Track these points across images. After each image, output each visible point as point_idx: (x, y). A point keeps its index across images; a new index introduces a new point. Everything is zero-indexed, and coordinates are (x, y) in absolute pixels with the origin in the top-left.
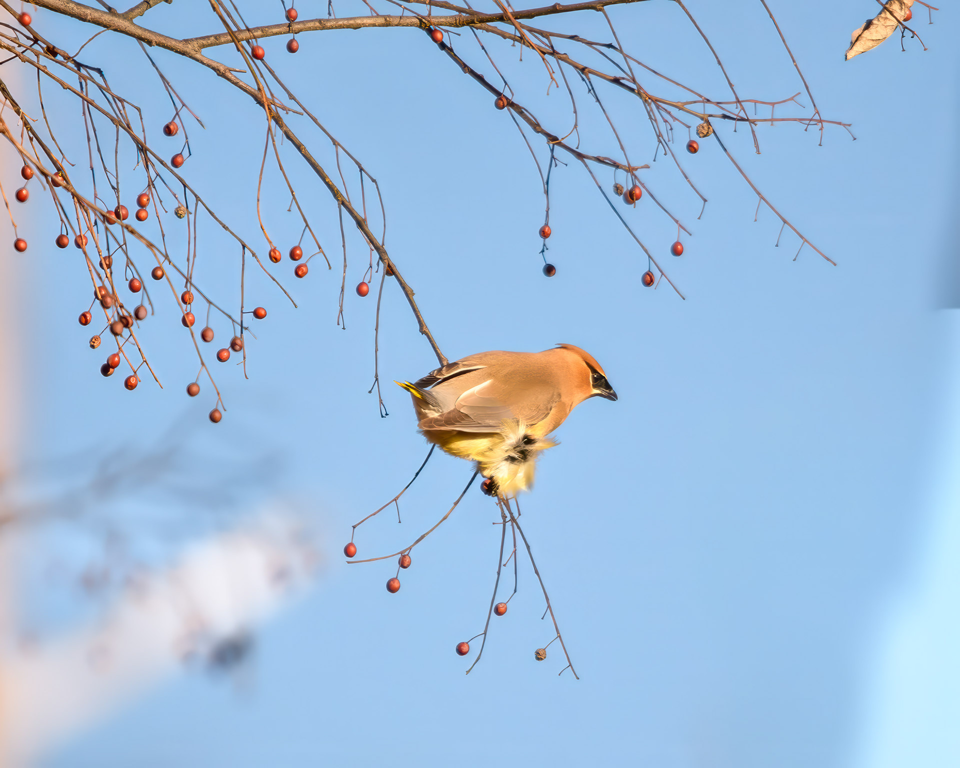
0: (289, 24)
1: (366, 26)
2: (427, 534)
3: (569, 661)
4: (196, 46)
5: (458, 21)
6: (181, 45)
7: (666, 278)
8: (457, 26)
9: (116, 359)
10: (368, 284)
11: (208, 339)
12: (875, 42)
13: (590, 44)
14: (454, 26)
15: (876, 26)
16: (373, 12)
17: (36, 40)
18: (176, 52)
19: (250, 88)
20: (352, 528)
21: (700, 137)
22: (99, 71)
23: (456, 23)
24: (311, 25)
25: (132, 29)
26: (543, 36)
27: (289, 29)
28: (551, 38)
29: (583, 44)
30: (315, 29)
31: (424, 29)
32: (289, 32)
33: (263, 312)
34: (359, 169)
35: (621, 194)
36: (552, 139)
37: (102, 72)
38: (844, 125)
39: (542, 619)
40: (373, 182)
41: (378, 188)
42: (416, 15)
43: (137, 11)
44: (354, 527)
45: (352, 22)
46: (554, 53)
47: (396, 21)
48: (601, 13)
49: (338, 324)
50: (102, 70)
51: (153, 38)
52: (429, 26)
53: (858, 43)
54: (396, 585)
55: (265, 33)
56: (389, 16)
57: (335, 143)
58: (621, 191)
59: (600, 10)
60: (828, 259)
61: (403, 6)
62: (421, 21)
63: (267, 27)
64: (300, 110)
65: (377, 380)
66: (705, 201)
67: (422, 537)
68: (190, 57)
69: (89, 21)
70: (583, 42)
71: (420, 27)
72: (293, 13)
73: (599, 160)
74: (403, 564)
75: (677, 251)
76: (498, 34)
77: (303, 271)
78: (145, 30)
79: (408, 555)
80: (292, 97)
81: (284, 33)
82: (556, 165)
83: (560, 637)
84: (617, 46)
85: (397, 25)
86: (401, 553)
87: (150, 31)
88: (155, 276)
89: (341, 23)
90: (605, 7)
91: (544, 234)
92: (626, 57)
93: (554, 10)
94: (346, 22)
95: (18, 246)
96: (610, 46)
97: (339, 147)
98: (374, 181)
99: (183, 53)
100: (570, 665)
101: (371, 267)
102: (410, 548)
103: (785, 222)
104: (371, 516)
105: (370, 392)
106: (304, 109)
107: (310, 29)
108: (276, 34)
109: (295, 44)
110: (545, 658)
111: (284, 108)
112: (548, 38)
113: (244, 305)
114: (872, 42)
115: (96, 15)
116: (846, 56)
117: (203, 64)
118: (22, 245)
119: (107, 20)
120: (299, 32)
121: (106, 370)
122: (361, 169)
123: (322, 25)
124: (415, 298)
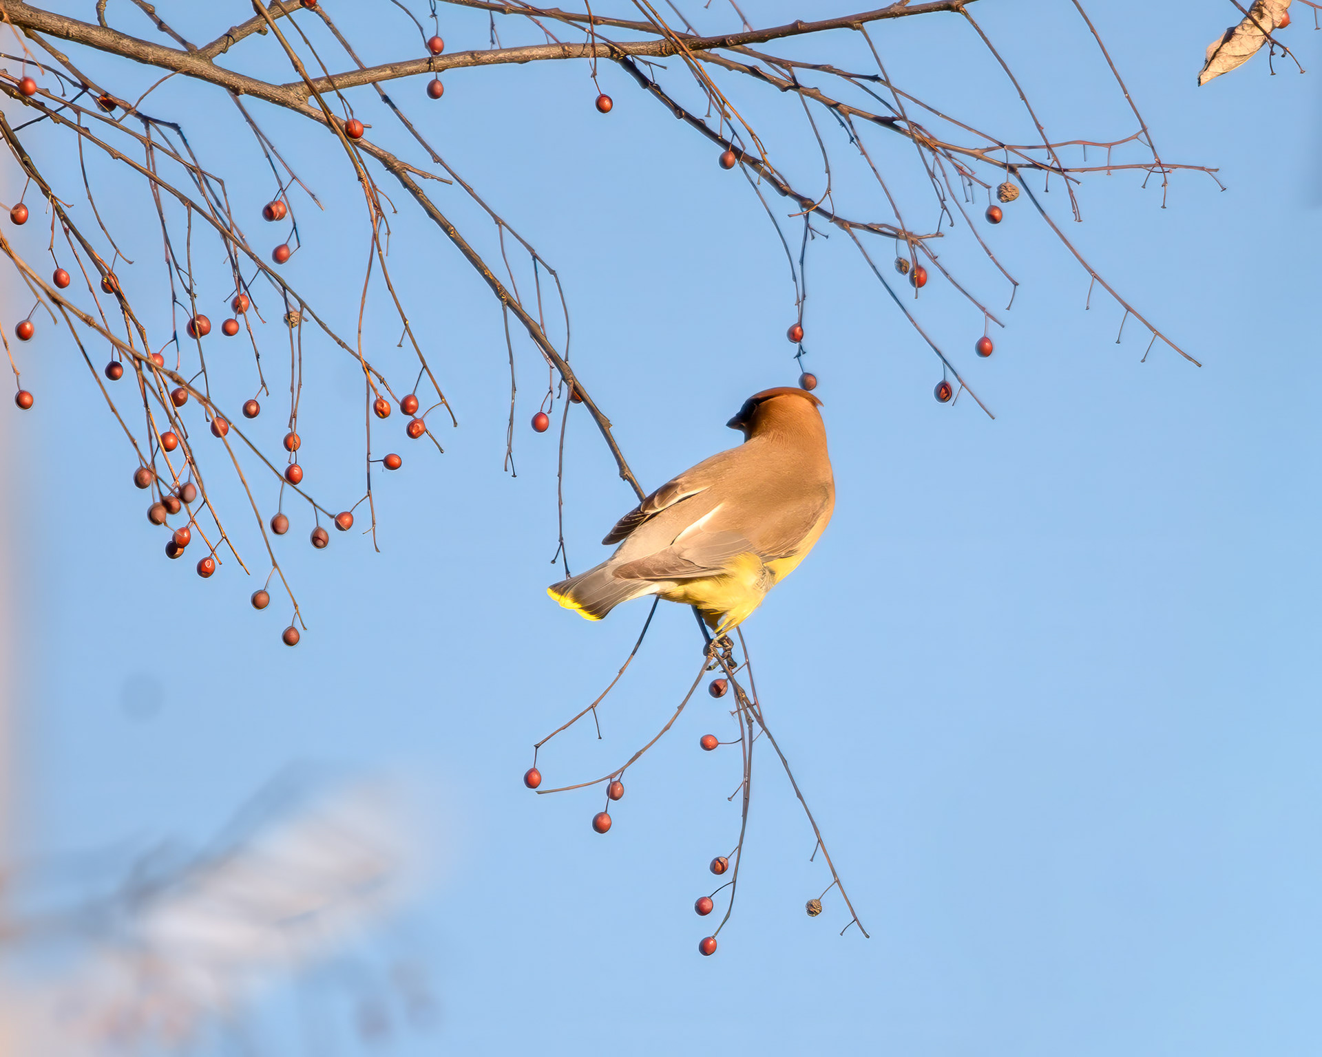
0: (430, 59)
1: (537, 59)
2: (644, 750)
3: (854, 914)
4: (301, 93)
5: (663, 48)
6: (279, 92)
7: (968, 390)
8: (662, 55)
9: (186, 535)
10: (547, 415)
11: (280, 530)
12: (1239, 59)
13: (848, 76)
14: (660, 56)
15: (1238, 36)
16: (550, 38)
17: (85, 87)
18: (274, 101)
19: (376, 150)
20: (535, 748)
21: (1002, 202)
22: (175, 126)
23: (661, 51)
24: (461, 59)
25: (212, 72)
26: (783, 67)
27: (430, 66)
28: (794, 69)
29: (839, 76)
30: (466, 65)
31: (617, 60)
32: (429, 70)
33: (396, 461)
34: (531, 257)
35: (906, 272)
36: (805, 203)
37: (180, 128)
38: (1209, 170)
39: (812, 860)
40: (551, 274)
41: (558, 281)
42: (605, 42)
43: (218, 48)
44: (537, 747)
45: (516, 54)
46: (797, 87)
47: (578, 51)
48: (859, 32)
49: (506, 470)
50: (179, 126)
51: (242, 84)
52: (624, 57)
53: (1215, 61)
54: (605, 821)
55: (396, 73)
56: (569, 44)
57: (498, 221)
58: (906, 267)
59: (858, 28)
60: (1190, 358)
61: (586, 30)
62: (612, 50)
63: (399, 64)
64: (449, 177)
65: (562, 544)
66: (1016, 284)
67: (638, 755)
68: (294, 109)
69: (151, 63)
70: (838, 75)
71: (611, 57)
72: (438, 43)
73: (870, 228)
74: (613, 794)
75: (984, 349)
76: (720, 63)
77: (418, 427)
78: (229, 73)
79: (619, 781)
80: (437, 159)
81: (423, 72)
82: (813, 238)
83: (838, 881)
84: (884, 78)
85: (579, 56)
86: (611, 777)
87: (235, 74)
88: (248, 414)
89: (501, 55)
90: (865, 24)
91: (795, 336)
92: (895, 91)
93: (796, 29)
94: (508, 54)
95: (21, 402)
96: (875, 78)
97: (503, 227)
98: (552, 272)
99: (283, 103)
100: (856, 919)
101: (551, 392)
102: (622, 770)
103: (1129, 309)
104: (560, 730)
105: (553, 562)
106: (454, 175)
107: (458, 65)
108: (412, 73)
109: (438, 87)
110: (820, 911)
111: (424, 175)
112: (789, 70)
113: (371, 451)
114: (1234, 59)
115: (161, 54)
116: (1199, 79)
117: (312, 117)
118: (27, 399)
119: (176, 60)
120: (443, 70)
121: (173, 549)
122: (535, 257)
123: (476, 59)
124: (613, 431)
